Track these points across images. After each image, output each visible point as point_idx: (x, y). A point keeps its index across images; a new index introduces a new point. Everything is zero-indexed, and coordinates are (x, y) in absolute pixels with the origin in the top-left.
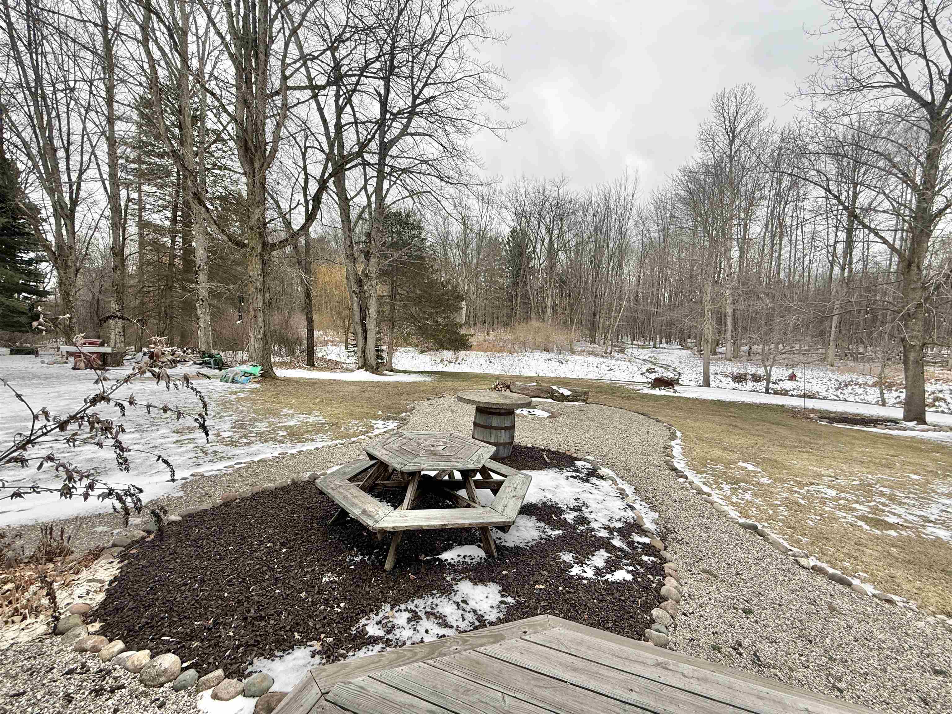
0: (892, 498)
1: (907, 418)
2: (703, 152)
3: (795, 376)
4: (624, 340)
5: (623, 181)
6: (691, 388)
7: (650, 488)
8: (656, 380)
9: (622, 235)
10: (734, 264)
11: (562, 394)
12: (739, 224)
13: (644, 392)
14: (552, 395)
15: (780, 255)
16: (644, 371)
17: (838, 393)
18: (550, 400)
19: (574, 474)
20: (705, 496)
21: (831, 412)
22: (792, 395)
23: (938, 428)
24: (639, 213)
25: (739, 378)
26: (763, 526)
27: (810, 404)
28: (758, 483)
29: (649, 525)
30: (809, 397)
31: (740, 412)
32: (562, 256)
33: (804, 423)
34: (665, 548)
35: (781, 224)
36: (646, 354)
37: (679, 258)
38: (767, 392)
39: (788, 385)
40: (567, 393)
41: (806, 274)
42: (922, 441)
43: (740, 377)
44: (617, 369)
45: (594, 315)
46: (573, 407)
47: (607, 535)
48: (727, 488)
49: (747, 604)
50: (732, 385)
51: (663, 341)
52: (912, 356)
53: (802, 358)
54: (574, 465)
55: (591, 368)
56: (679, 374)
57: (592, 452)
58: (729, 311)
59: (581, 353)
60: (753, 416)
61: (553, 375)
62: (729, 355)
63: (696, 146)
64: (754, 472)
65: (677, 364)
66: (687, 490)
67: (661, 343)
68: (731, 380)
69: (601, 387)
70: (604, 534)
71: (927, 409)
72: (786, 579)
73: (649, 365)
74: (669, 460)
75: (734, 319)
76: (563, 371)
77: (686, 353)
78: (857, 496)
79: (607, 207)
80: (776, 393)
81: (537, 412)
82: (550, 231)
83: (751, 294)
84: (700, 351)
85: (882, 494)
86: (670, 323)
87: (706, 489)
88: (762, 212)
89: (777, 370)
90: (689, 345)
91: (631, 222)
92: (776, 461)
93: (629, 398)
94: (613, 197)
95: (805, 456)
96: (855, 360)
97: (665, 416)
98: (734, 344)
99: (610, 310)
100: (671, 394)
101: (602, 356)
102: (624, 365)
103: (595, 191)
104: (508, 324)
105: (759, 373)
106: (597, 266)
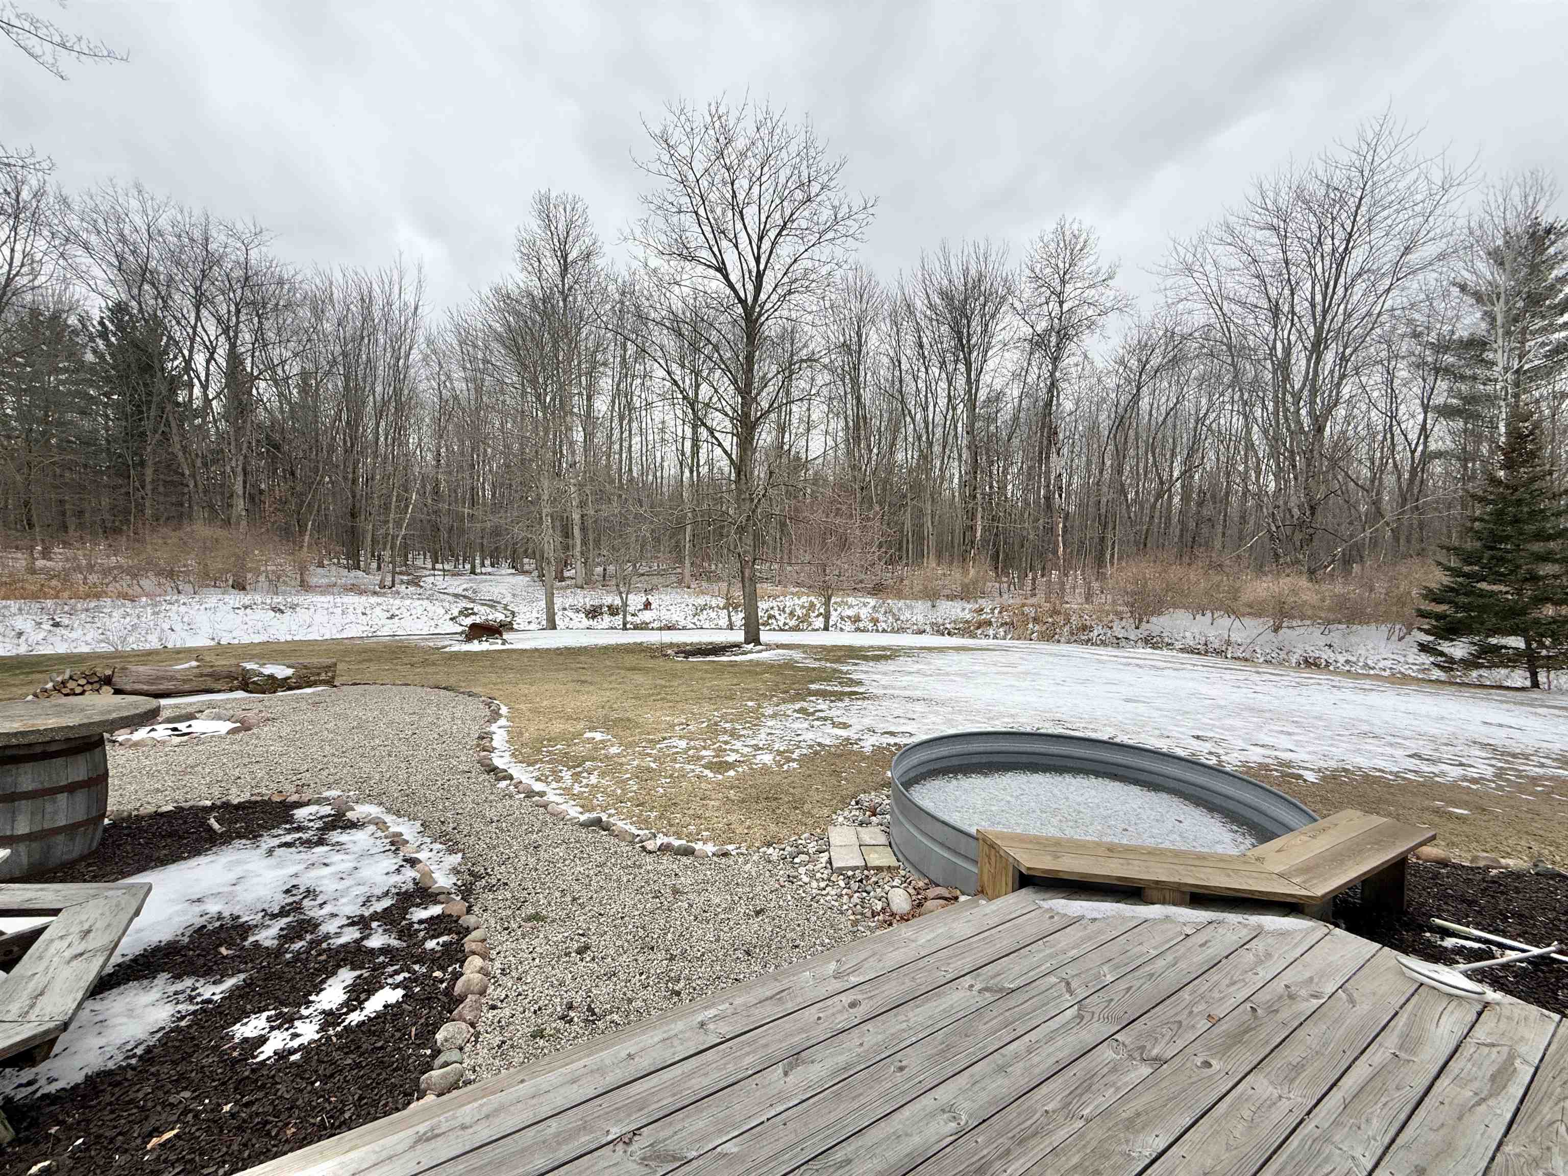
0: (733, 734)
1: (747, 642)
2: (525, 272)
3: (650, 604)
4: (420, 563)
5: (396, 278)
6: (528, 635)
7: (449, 815)
8: (473, 626)
9: (398, 375)
10: (579, 448)
11: (271, 677)
12: (580, 394)
13: (453, 649)
14: (245, 683)
15: (630, 446)
16: (456, 613)
17: (695, 620)
18: (240, 694)
19: (288, 838)
20: (537, 798)
21: (687, 645)
22: (653, 629)
23: (769, 647)
24: (429, 342)
25: (593, 613)
26: (610, 816)
27: (668, 637)
28: (606, 756)
29: (443, 880)
30: (669, 628)
31: (591, 660)
32: (264, 389)
33: (661, 662)
34: (469, 910)
35: (630, 405)
36: (457, 585)
37: (502, 429)
38: (625, 628)
39: (647, 616)
40: (281, 672)
41: (659, 474)
42: (758, 663)
43: (595, 611)
44: (406, 614)
45: (353, 515)
46: (298, 699)
47: (357, 935)
48: (567, 775)
49: (583, 939)
50: (586, 622)
51: (487, 562)
52: (747, 572)
53: (661, 580)
54: (290, 819)
55: (352, 617)
56: (513, 613)
57: (336, 782)
58: (576, 517)
59: (326, 590)
60: (608, 663)
61: (257, 639)
62: (580, 581)
63: (515, 260)
64: (602, 742)
65: (508, 598)
66: (511, 797)
67: (483, 565)
68: (583, 616)
69: (372, 650)
70: (351, 935)
71: (761, 627)
72: (631, 877)
73: (464, 604)
74: (485, 757)
75: (583, 529)
76: (284, 627)
77: (522, 580)
78: (704, 740)
79: (367, 316)
80: (636, 627)
81: (199, 726)
82: (228, 330)
83: (602, 497)
84: (541, 576)
85: (725, 732)
86: (496, 532)
87: (538, 787)
88: (606, 383)
89: (635, 597)
90: (527, 567)
91: (415, 355)
92: (629, 720)
93: (425, 663)
94: (379, 301)
95: (659, 704)
96: (709, 579)
97: (485, 685)
98: (585, 563)
99: (387, 507)
100: (499, 647)
101: (375, 593)
102: (419, 605)
103: (338, 277)
104: (117, 531)
105: (616, 603)
106: (353, 424)
